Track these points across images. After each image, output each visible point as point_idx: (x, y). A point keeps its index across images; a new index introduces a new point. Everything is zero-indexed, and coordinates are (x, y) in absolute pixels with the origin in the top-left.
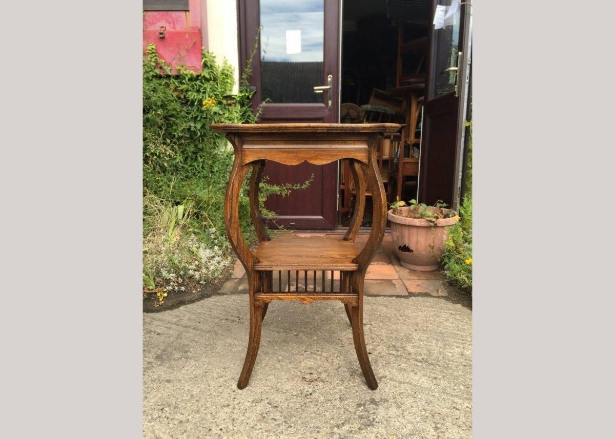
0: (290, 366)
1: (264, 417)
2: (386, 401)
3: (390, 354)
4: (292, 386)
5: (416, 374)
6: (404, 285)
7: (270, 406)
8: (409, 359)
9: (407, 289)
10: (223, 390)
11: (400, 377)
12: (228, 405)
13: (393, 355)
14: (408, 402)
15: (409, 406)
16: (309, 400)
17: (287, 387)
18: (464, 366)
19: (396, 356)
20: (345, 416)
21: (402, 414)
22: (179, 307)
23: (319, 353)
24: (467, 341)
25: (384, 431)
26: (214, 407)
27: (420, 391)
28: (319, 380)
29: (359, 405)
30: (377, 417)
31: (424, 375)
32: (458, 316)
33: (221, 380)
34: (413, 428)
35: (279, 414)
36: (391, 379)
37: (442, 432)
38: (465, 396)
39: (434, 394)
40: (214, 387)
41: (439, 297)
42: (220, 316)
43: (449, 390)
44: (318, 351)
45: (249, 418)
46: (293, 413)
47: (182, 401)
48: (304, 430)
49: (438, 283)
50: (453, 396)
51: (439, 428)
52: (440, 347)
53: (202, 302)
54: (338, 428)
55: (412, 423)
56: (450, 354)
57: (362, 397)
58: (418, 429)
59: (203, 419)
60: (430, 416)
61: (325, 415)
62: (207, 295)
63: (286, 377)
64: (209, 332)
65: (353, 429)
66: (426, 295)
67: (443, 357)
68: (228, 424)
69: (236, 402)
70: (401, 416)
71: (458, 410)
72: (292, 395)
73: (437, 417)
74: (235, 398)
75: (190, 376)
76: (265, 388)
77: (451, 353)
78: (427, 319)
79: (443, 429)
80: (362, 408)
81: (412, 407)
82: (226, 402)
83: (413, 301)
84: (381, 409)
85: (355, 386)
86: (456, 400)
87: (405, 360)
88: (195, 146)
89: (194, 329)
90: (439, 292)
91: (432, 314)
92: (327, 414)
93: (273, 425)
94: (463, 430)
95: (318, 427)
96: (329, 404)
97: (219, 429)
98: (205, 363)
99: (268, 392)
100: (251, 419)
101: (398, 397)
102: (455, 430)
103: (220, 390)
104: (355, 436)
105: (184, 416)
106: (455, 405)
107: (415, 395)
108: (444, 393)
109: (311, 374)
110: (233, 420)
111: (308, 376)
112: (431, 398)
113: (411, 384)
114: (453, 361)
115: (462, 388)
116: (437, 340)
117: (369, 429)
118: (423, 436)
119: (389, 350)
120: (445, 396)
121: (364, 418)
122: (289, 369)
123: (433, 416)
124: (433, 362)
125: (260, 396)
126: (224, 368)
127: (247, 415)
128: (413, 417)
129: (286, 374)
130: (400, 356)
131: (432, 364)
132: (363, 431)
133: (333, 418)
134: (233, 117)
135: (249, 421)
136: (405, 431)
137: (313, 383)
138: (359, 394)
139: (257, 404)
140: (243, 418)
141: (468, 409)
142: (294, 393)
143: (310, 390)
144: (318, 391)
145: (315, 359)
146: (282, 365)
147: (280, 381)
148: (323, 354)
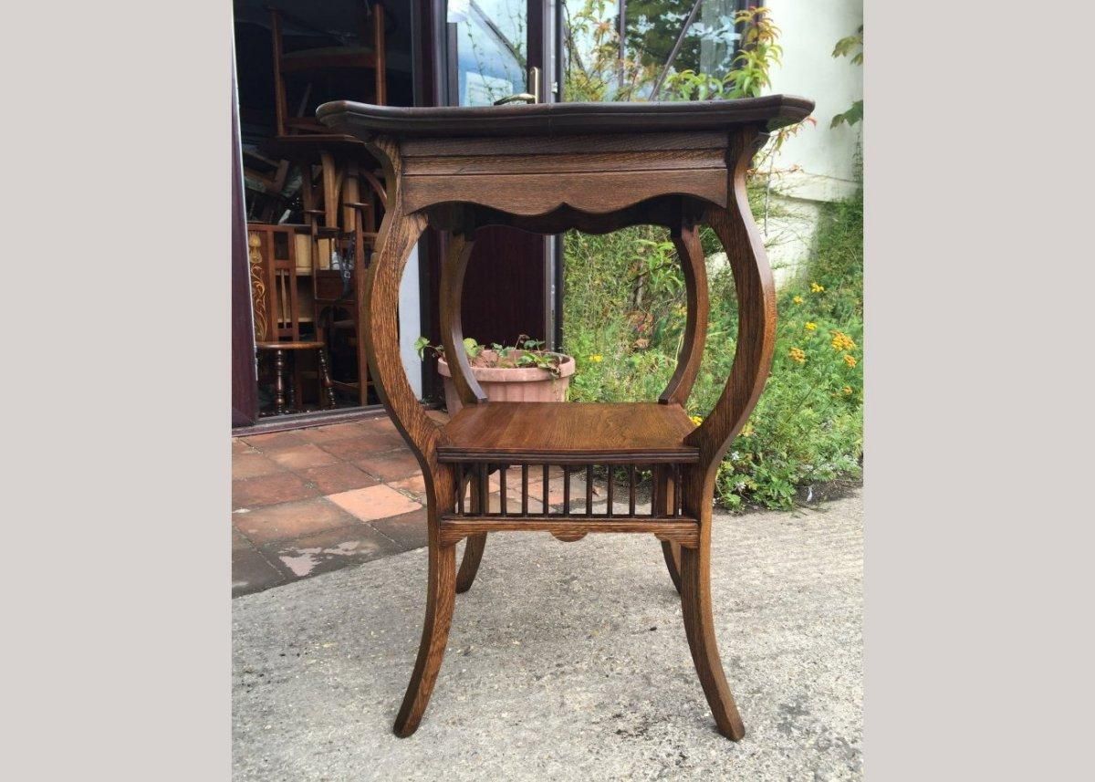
0: (555, 722)
2: (804, 697)
4: (625, 760)
5: (766, 632)
14: (827, 680)
15: (842, 688)
16: (699, 770)
18: (800, 592)
20: (798, 761)
23: (568, 668)
27: (815, 656)
28: (650, 720)
29: (785, 729)
31: (780, 629)
39: (838, 652)
43: (844, 637)
44: (560, 666)
56: (757, 582)
63: (584, 749)
65: (846, 777)
67: (758, 591)
77: (754, 579)
80: (794, 730)
81: (849, 688)
101: (809, 683)
107: (823, 667)
109: (619, 716)
111: (621, 725)
112: (846, 660)
113: (788, 652)
114: (776, 591)
117: (863, 761)
121: (828, 748)
122: (561, 730)
124: (756, 603)
129: (573, 744)
131: (761, 607)
132: (864, 770)
137: (652, 733)
143: (669, 749)
144: (687, 744)
145: (581, 683)
146: (536, 731)
147: (583, 765)
148: (578, 666)
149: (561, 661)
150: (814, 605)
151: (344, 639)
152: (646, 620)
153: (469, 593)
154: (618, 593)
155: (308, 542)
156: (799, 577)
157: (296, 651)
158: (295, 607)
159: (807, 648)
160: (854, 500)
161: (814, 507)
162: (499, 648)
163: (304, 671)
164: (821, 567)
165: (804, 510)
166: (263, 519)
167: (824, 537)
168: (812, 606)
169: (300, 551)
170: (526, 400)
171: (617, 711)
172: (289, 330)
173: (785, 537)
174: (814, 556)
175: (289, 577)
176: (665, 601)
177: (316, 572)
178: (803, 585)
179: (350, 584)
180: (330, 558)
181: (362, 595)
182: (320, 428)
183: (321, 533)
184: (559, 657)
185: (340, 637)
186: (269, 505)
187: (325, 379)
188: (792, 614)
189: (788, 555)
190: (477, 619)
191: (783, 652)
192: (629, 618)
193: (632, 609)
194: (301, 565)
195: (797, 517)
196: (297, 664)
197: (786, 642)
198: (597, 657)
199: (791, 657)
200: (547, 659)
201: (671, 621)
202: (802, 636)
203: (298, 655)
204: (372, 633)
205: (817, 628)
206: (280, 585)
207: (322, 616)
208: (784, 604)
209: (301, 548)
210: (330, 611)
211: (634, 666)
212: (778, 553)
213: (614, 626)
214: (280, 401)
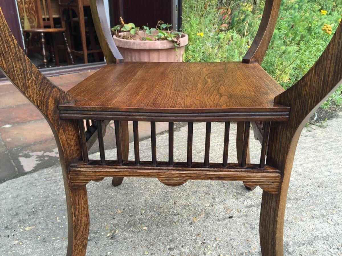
148: (183, 250)
149: (172, 246)
150: (329, 198)
151: (40, 223)
152: (226, 209)
153: (121, 186)
154: (209, 187)
155: (37, 147)
156: (317, 175)
157: (8, 232)
158: (18, 196)
159: (330, 235)
160: (339, 119)
161: (318, 124)
162: (134, 232)
163: (8, 251)
164: (329, 167)
165: (313, 127)
166: (16, 132)
167: (327, 145)
168: (328, 199)
169: (31, 154)
170: (161, 61)
172: (48, 21)
173: (304, 145)
174: (324, 159)
175: (21, 173)
176: (237, 193)
177: (36, 169)
178: (320, 181)
179: (53, 178)
180: (46, 158)
181: (58, 187)
182: (60, 76)
183: (46, 141)
184: (171, 241)
185: (38, 221)
186: (22, 122)
187: (67, 49)
188: (317, 205)
189: (308, 158)
190: (123, 207)
191: (316, 238)
192: (216, 206)
193: (218, 200)
194: (28, 164)
195: (309, 131)
196: (5, 245)
197: (317, 230)
198: (195, 242)
199: (321, 242)
200: (163, 243)
201: (242, 210)
202: (326, 224)
203: (8, 236)
204: (57, 219)
205: (334, 217)
206: (14, 178)
207: (31, 203)
208: (311, 197)
209: (33, 151)
210: (37, 200)
211: (219, 250)
212: (303, 157)
213: (207, 214)
214: (45, 61)
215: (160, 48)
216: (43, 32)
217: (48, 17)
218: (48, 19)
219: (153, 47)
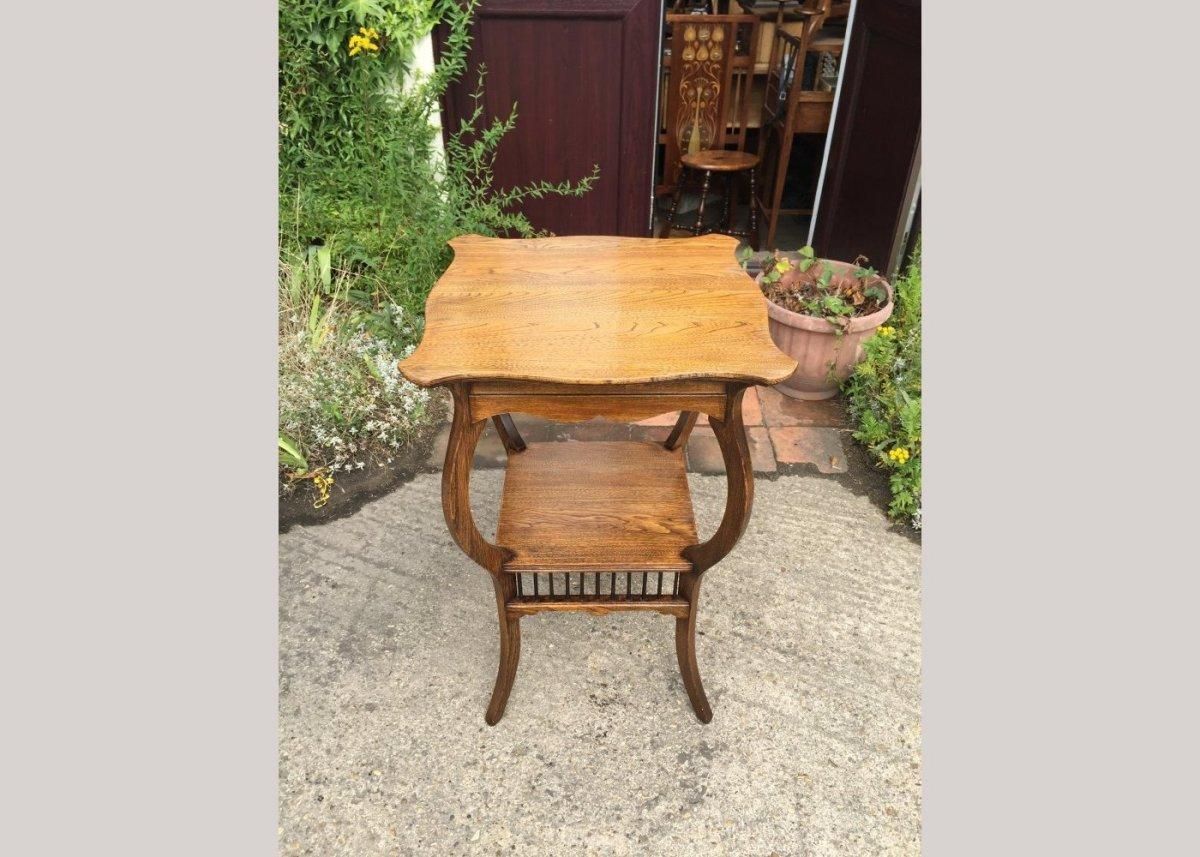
0: (569, 668)
1: (534, 788)
2: (725, 747)
3: (736, 634)
4: (575, 716)
5: (774, 682)
6: (771, 442)
7: (542, 764)
8: (766, 647)
9: (775, 455)
10: (463, 728)
11: (749, 694)
12: (475, 763)
13: (740, 635)
14: (758, 748)
15: (759, 758)
16: (603, 748)
17: (566, 719)
18: (857, 663)
19: (745, 639)
20: (660, 782)
21: (748, 777)
22: (358, 509)
23: (617, 633)
24: (868, 598)
25: (718, 813)
26: (453, 767)
27: (779, 723)
28: (617, 700)
29: (682, 758)
30: (709, 784)
31: (788, 687)
32: (860, 530)
33: (458, 702)
34: (762, 807)
35: (556, 780)
36: (735, 697)
37: (806, 815)
38: (850, 735)
39: (801, 730)
40: (448, 719)
41: (830, 476)
42: (436, 533)
43: (826, 722)
44: (614, 628)
45: (509, 791)
46: (578, 777)
47: (400, 754)
48: (596, 814)
49: (834, 435)
50: (830, 735)
51: (801, 806)
52: (821, 616)
53: (400, 492)
54: (649, 809)
55: (762, 795)
56: (835, 634)
57: (687, 739)
58: (771, 809)
59: (439, 794)
60: (790, 779)
61: (628, 780)
62: (406, 471)
63: (564, 694)
64: (423, 579)
65: (671, 811)
66: (808, 470)
67: (824, 642)
68: (479, 804)
69: (487, 755)
70: (746, 780)
71: (836, 766)
72: (575, 737)
73: (802, 782)
74: (484, 747)
75: (405, 696)
76: (533, 722)
77: (837, 629)
78: (805, 539)
79: (808, 809)
80: (687, 763)
81: (764, 761)
82: (472, 756)
83: (783, 486)
84: (715, 764)
85: (675, 714)
86: (835, 744)
87: (760, 649)
88: (330, 87)
89: (395, 571)
90: (834, 463)
91: (815, 526)
92: (631, 778)
93: (549, 804)
94: (839, 810)
95: (617, 808)
96: (635, 757)
97: (465, 815)
98: (427, 662)
99: (535, 732)
100: (514, 792)
101: (744, 739)
102: (826, 810)
103: (458, 728)
104: (675, 825)
105: (407, 788)
106: (830, 756)
107: (771, 734)
108: (816, 727)
109: (605, 686)
110: (486, 793)
111: (598, 692)
112: (796, 740)
113: (766, 708)
114: (838, 651)
115: (847, 715)
116: (816, 596)
117: (695, 809)
118: (777, 823)
119: (735, 626)
120: (817, 736)
121: (688, 787)
122: (567, 674)
123: (796, 779)
124: (806, 653)
125: (523, 739)
126: (460, 674)
127: (506, 783)
128: (764, 784)
129: (563, 687)
130: (752, 639)
131: (803, 659)
132: (687, 815)
133: (641, 788)
134: (410, 12)
135: (511, 797)
136: (751, 813)
137: (607, 708)
138: (682, 734)
139: (520, 759)
140: (500, 790)
141: (850, 764)
142: (579, 733)
143: (604, 725)
144: (617, 728)
145: (610, 649)
146: (555, 666)
147: (553, 704)
148: (624, 635)
149: (618, 626)
150: (848, 681)
156: (879, 648)
159: (784, 713)
164: (916, 648)
168: (844, 681)
171: (607, 682)
178: (871, 657)
184: (622, 621)
188: (818, 679)
189: (905, 620)
191: (763, 705)
197: (777, 700)
198: (642, 635)
199: (762, 712)
202: (795, 701)
205: (817, 702)
208: (826, 667)
212: (899, 614)
214: (699, 223)
215: (810, 328)
216: (712, 171)
217: (737, 125)
218: (737, 131)
219: (798, 325)
